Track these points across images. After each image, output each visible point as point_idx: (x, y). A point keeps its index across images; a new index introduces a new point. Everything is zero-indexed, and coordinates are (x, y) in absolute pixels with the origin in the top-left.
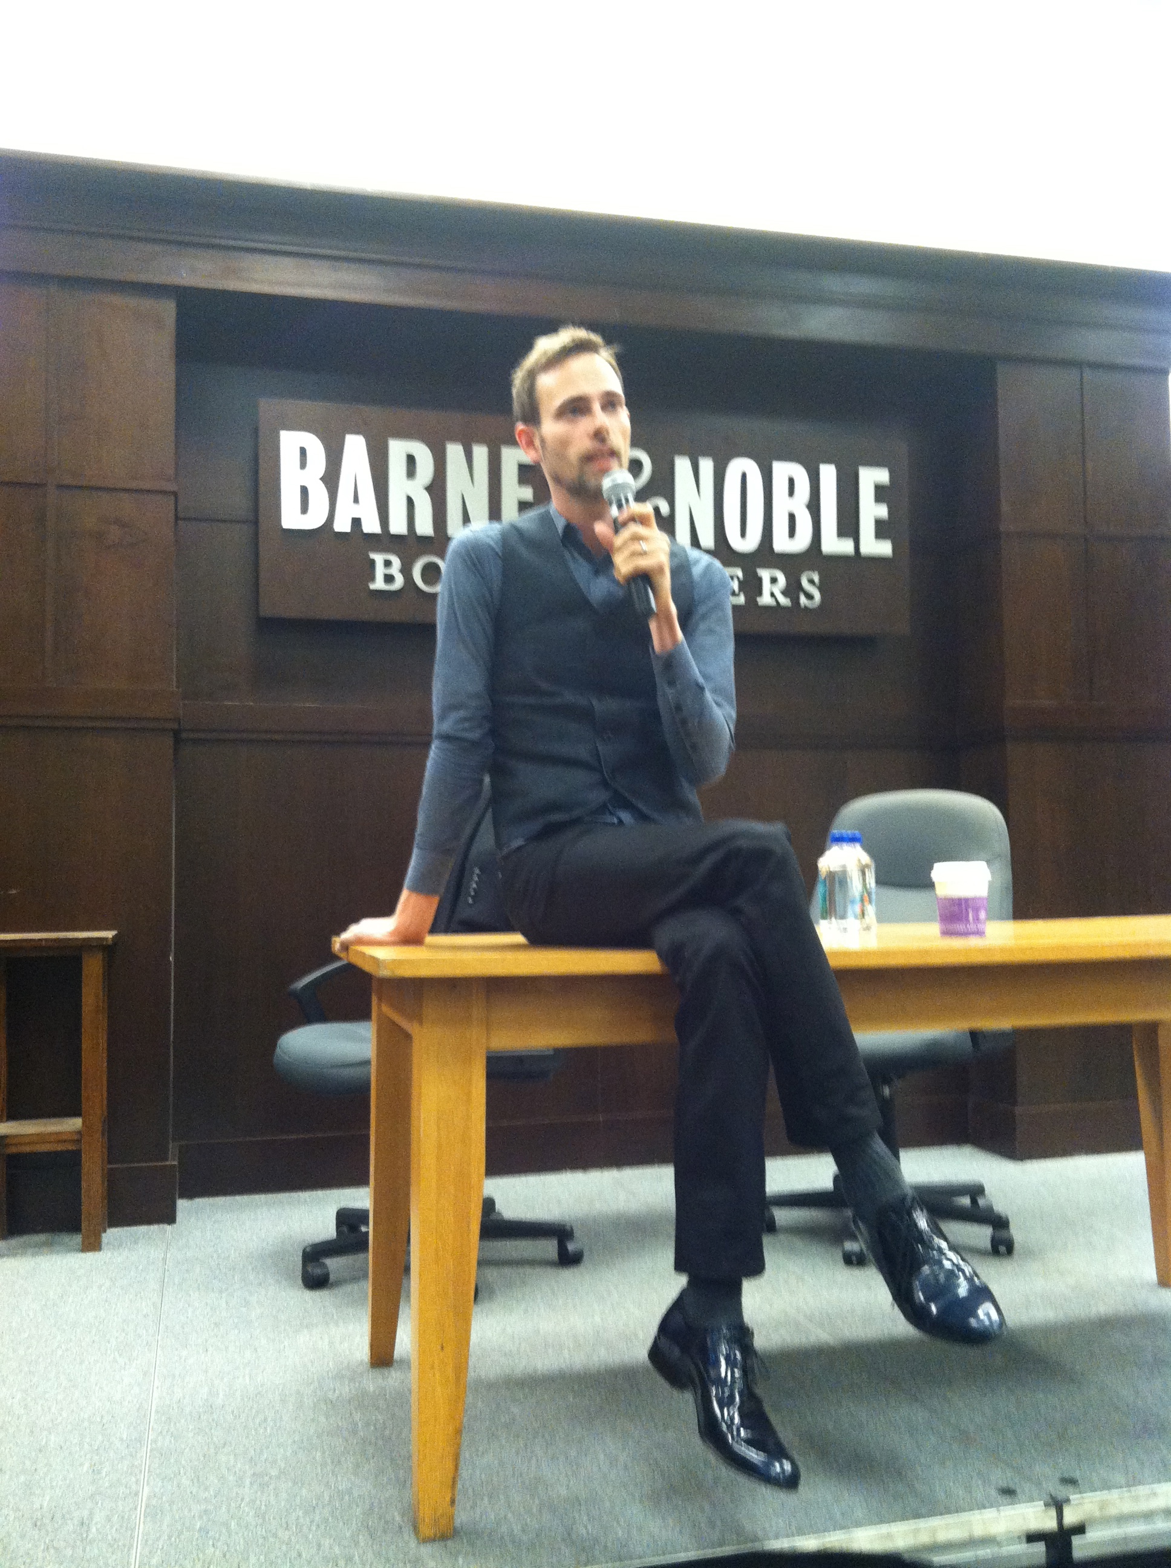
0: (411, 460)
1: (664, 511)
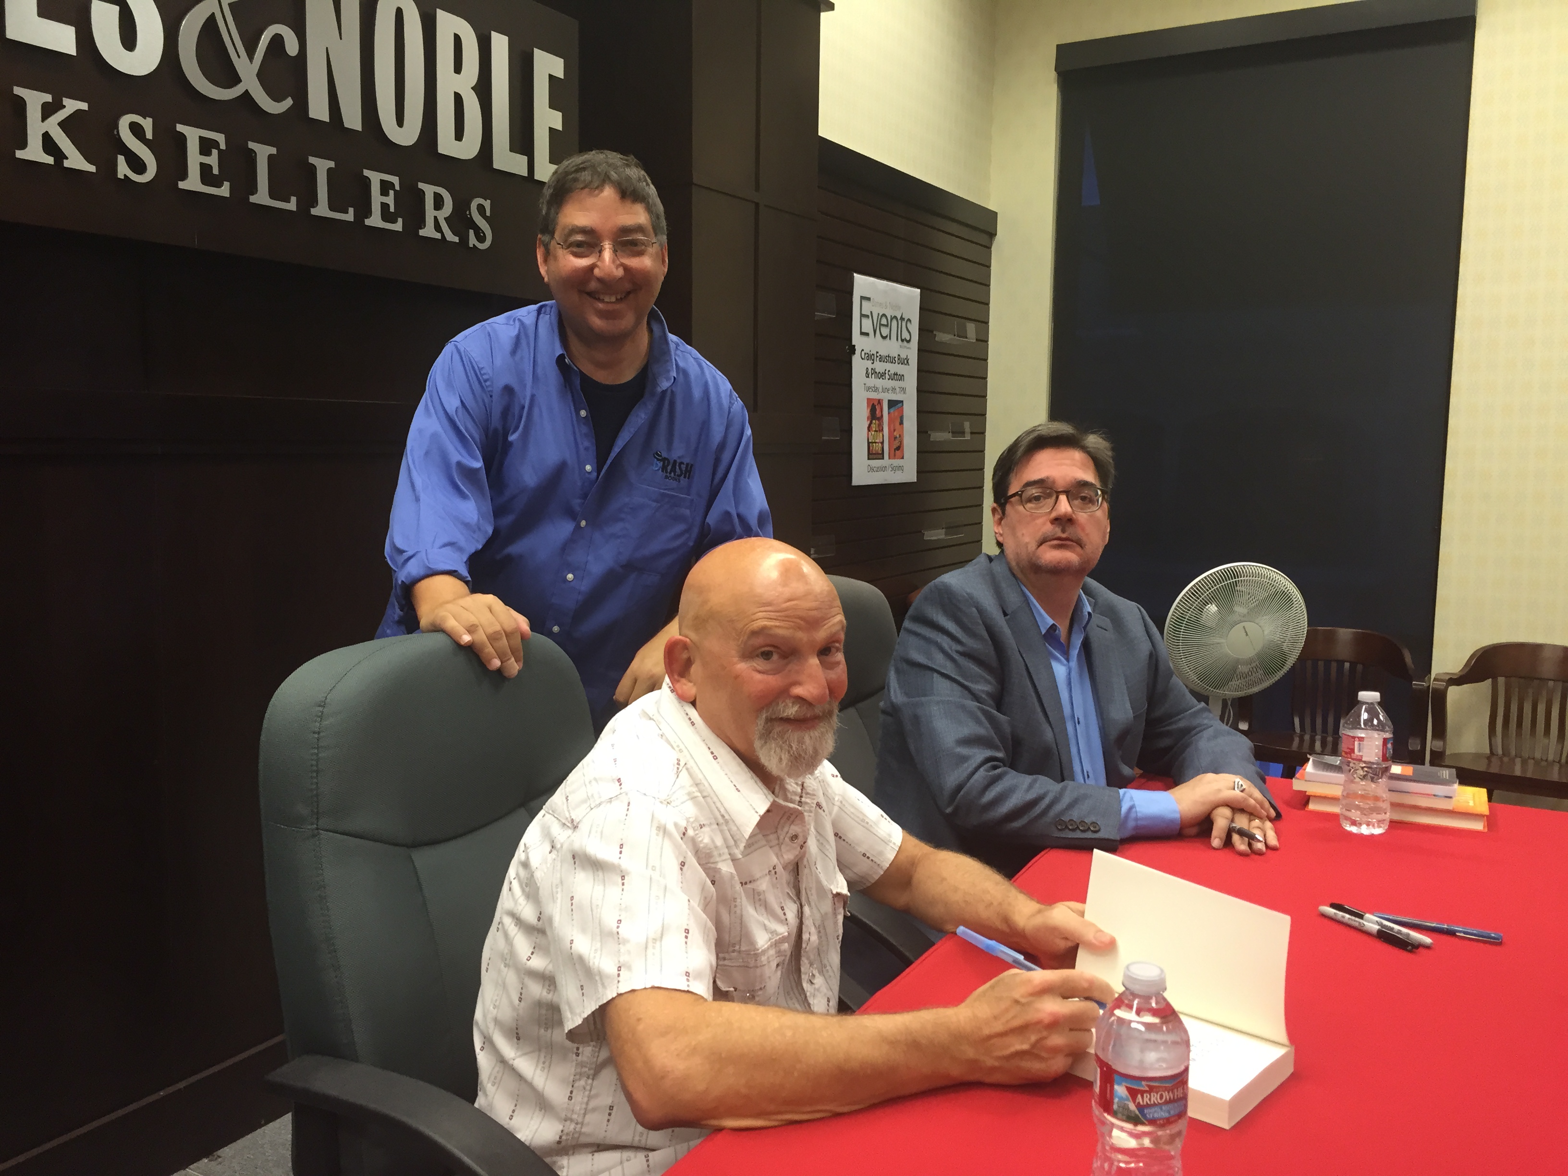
1: (292, 47)
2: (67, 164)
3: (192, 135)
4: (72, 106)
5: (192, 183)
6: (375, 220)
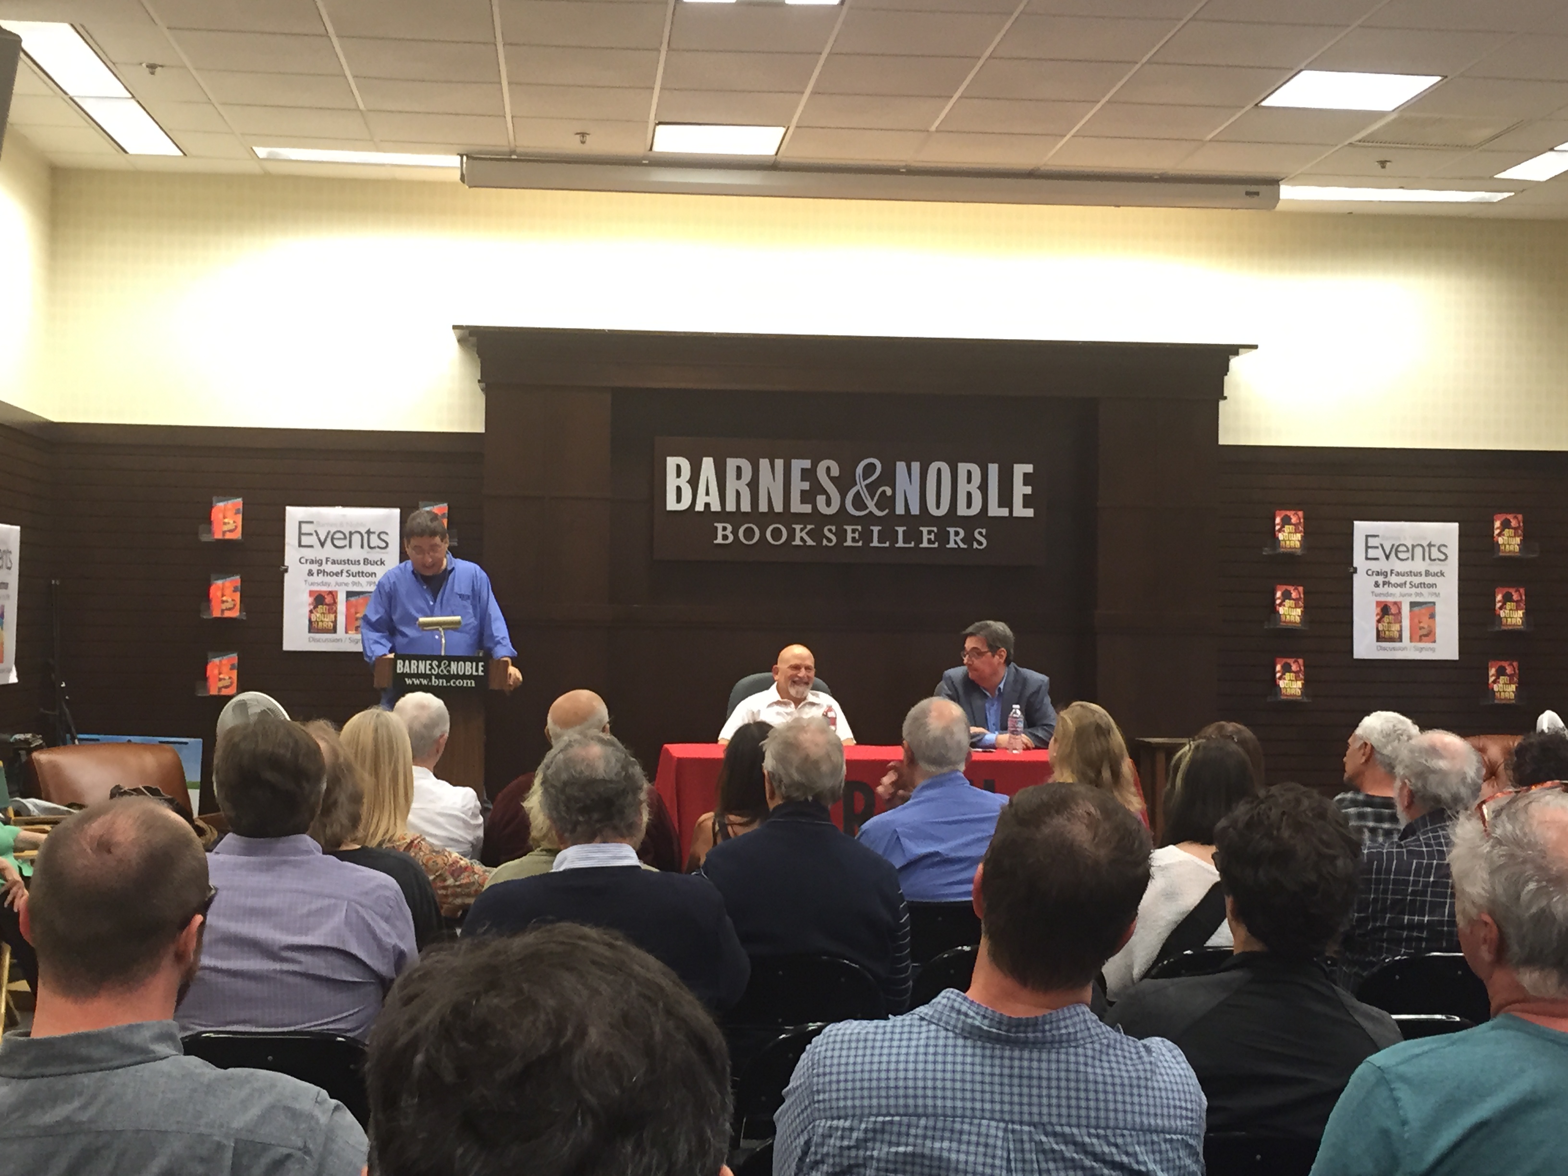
0: (739, 469)
1: (889, 492)
2: (807, 544)
3: (849, 528)
4: (809, 527)
5: (849, 543)
6: (925, 544)
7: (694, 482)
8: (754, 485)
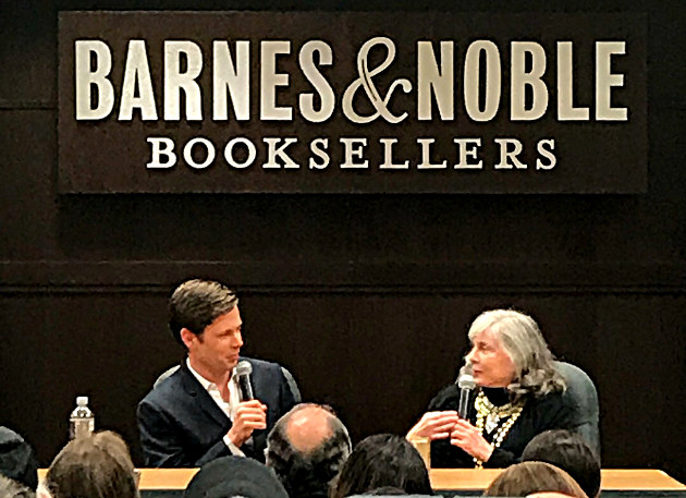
0: (183, 57)
1: (407, 88)
2: (286, 166)
3: (348, 142)
4: (289, 141)
5: (348, 164)
6: (463, 165)
7: (116, 78)
8: (205, 81)
